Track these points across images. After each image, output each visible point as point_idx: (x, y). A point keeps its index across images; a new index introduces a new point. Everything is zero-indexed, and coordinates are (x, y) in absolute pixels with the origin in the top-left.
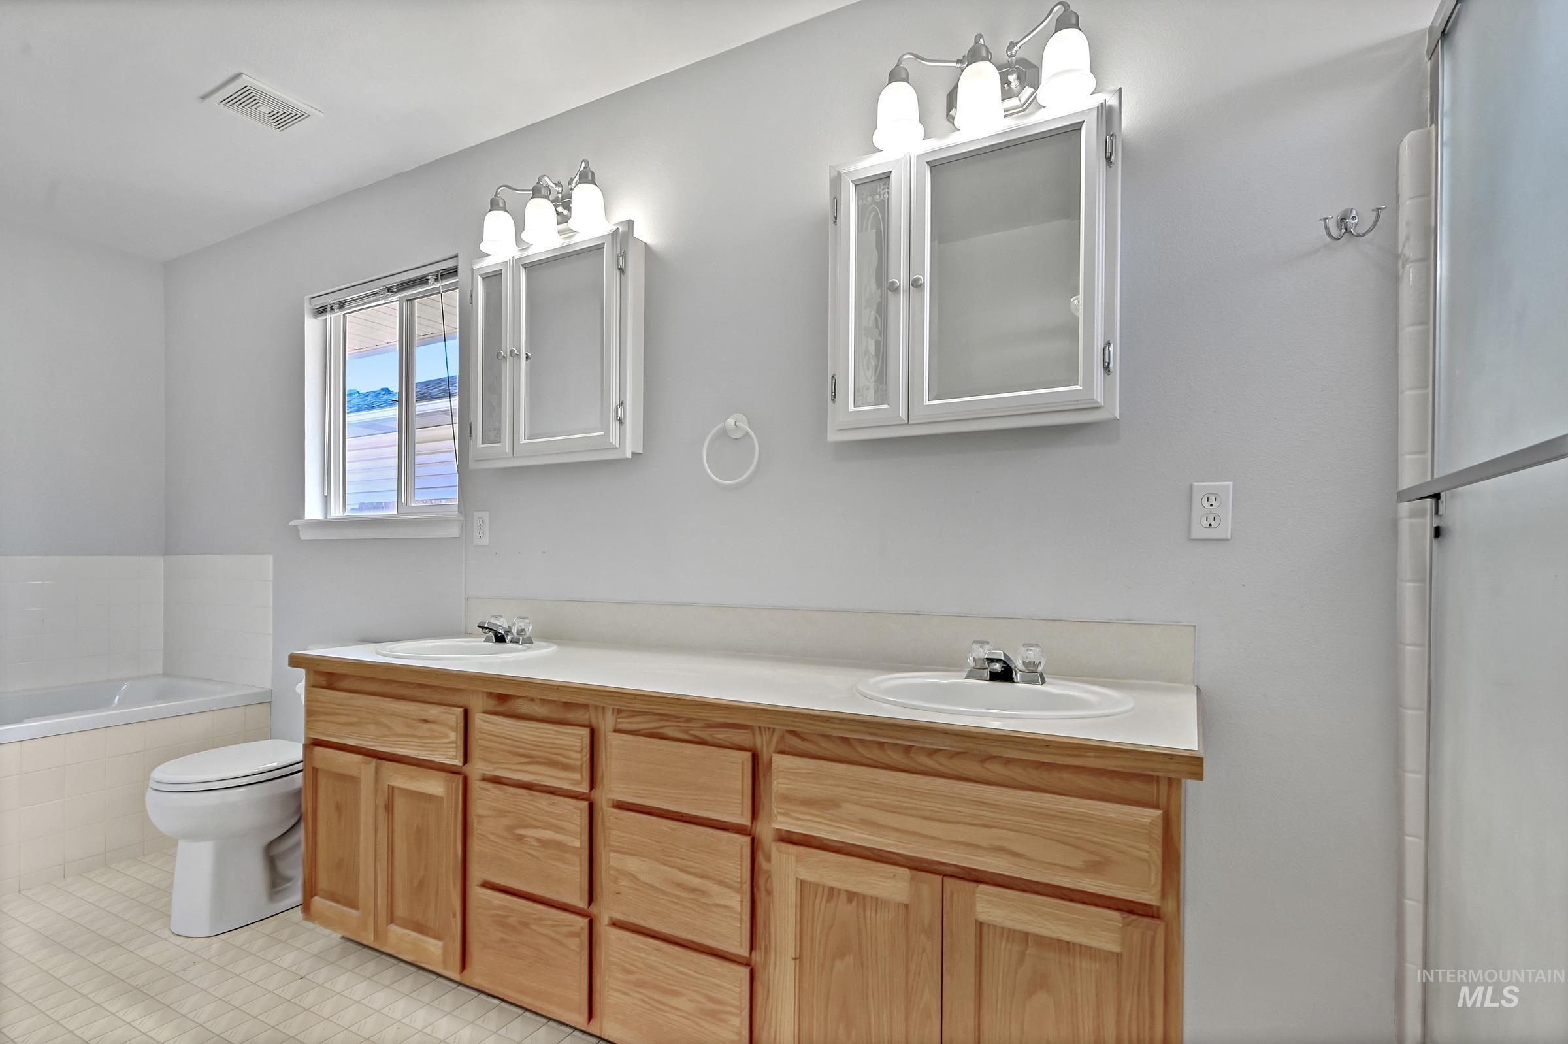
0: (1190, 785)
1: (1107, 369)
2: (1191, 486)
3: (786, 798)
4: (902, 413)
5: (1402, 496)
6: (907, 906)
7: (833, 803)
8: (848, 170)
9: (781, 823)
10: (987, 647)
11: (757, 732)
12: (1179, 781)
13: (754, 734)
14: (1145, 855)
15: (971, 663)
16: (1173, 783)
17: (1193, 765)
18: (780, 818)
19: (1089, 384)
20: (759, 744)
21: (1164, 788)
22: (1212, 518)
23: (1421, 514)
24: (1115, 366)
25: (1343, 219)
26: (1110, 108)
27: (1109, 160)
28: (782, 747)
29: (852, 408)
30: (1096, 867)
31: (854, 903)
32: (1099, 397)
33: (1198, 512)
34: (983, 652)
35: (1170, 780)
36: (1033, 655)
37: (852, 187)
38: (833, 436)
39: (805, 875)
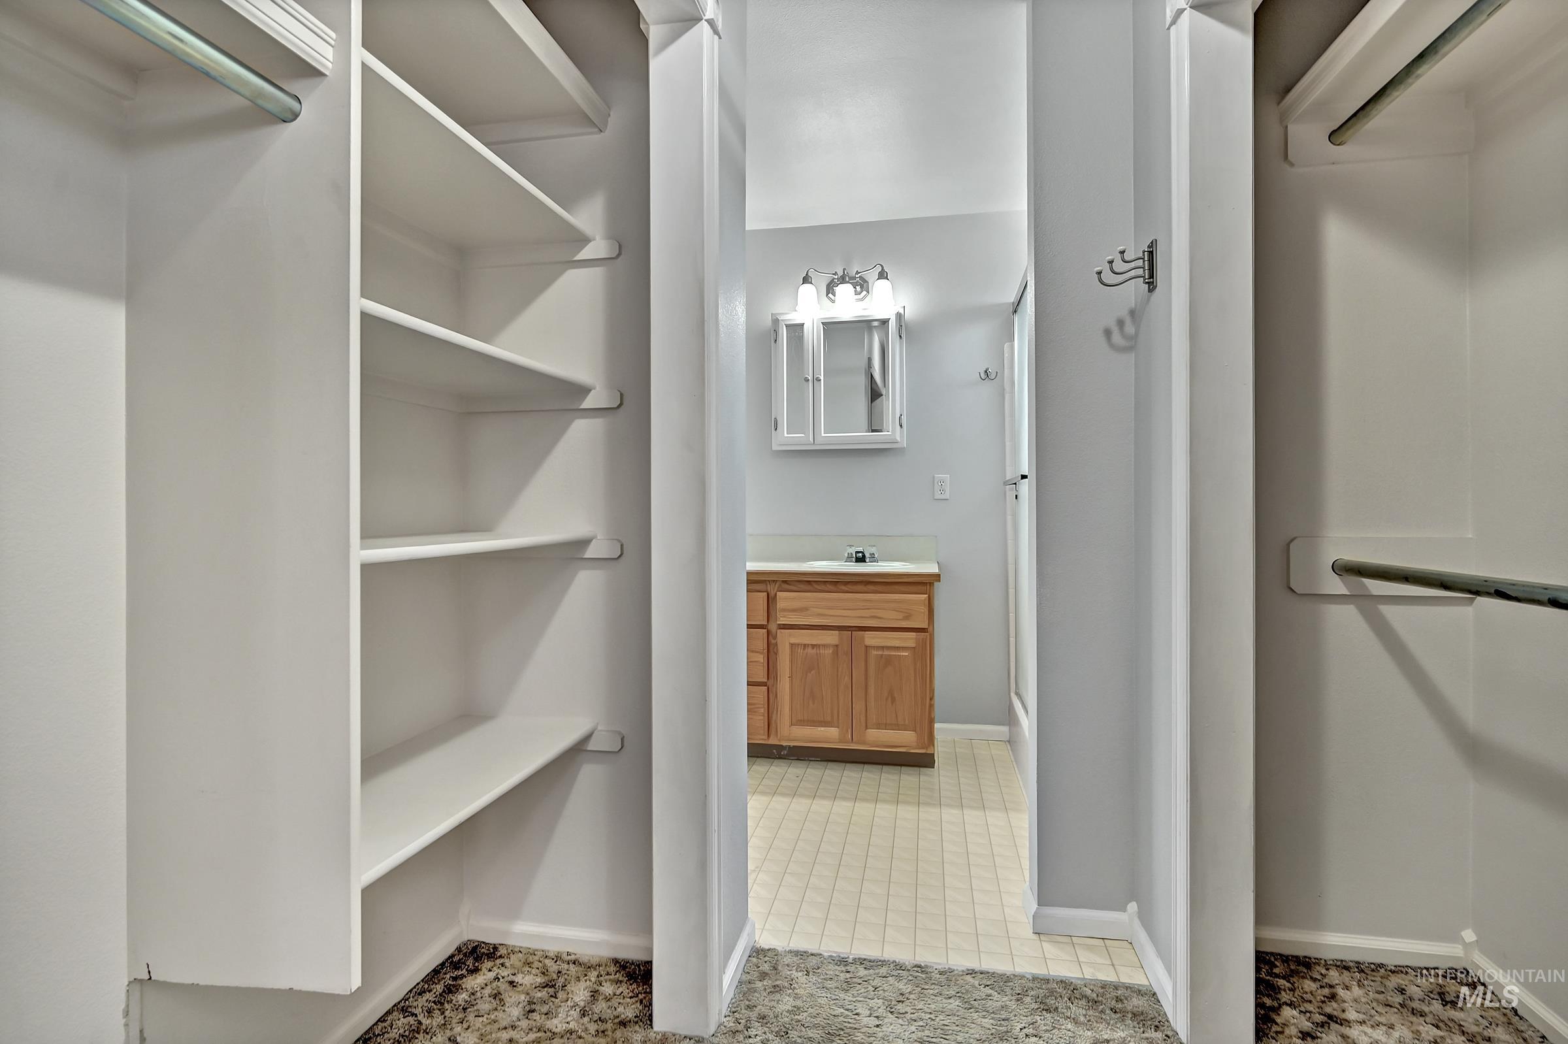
0: (936, 584)
1: (901, 426)
2: (934, 477)
3: (784, 610)
4: (811, 439)
5: (1006, 483)
6: (837, 646)
7: (806, 609)
8: (782, 318)
9: (782, 621)
10: (853, 548)
11: (768, 583)
12: (933, 583)
13: (767, 585)
14: (923, 611)
15: (846, 555)
16: (931, 584)
17: (937, 577)
18: (781, 619)
19: (894, 431)
20: (769, 590)
21: (928, 587)
22: (942, 491)
23: (1012, 490)
24: (904, 425)
25: (986, 372)
26: (900, 314)
27: (900, 336)
28: (780, 589)
29: (786, 435)
30: (907, 618)
31: (815, 649)
32: (898, 439)
33: (937, 488)
34: (853, 550)
35: (930, 583)
36: (873, 550)
37: (784, 326)
38: (775, 448)
39: (793, 640)
